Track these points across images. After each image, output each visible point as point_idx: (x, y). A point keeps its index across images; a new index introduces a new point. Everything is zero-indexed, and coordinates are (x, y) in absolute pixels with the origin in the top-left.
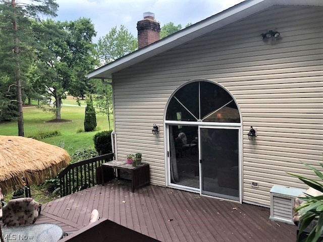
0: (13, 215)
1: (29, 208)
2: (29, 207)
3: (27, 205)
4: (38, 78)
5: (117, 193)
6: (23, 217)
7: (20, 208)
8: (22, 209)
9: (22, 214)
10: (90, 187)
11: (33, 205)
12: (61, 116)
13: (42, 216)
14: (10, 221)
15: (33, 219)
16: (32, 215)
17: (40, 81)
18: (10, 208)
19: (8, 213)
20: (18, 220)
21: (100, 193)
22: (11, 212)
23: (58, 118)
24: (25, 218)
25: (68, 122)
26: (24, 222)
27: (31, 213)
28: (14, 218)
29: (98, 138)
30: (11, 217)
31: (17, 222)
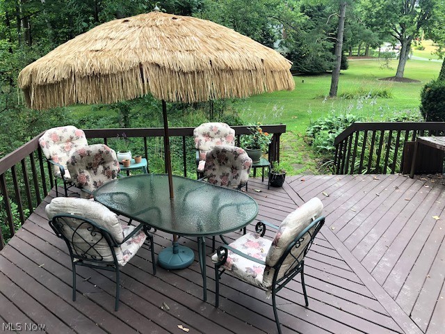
0: (217, 167)
1: (237, 163)
2: (237, 161)
3: (236, 158)
4: (380, 8)
5: (430, 198)
6: (228, 175)
7: (227, 159)
8: (229, 162)
9: (228, 170)
10: (385, 172)
11: (242, 161)
12: (405, 73)
13: (282, 191)
14: (212, 176)
15: (239, 183)
16: (238, 175)
17: (381, 12)
18: (215, 156)
19: (210, 163)
20: (221, 177)
21: (397, 188)
22: (215, 161)
23: (400, 75)
24: (229, 177)
25: (414, 83)
26: (227, 182)
27: (238, 172)
28: (217, 173)
29: (428, 90)
30: (214, 169)
31: (220, 180)
